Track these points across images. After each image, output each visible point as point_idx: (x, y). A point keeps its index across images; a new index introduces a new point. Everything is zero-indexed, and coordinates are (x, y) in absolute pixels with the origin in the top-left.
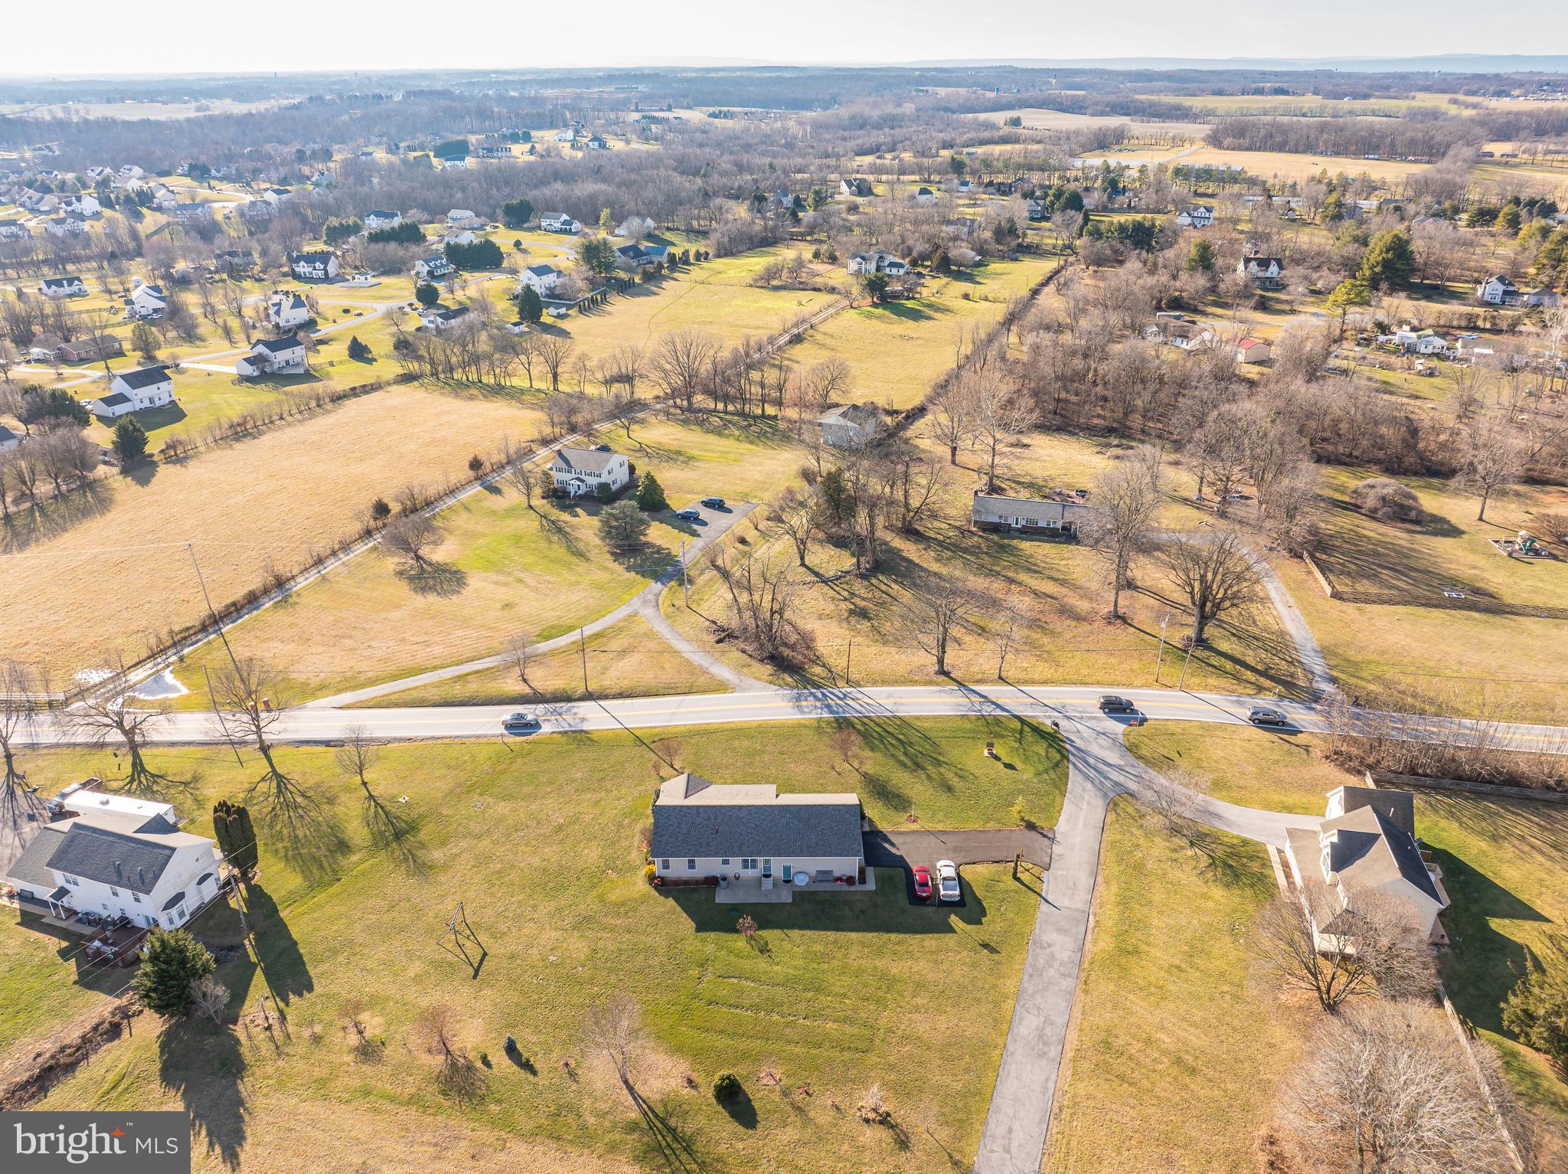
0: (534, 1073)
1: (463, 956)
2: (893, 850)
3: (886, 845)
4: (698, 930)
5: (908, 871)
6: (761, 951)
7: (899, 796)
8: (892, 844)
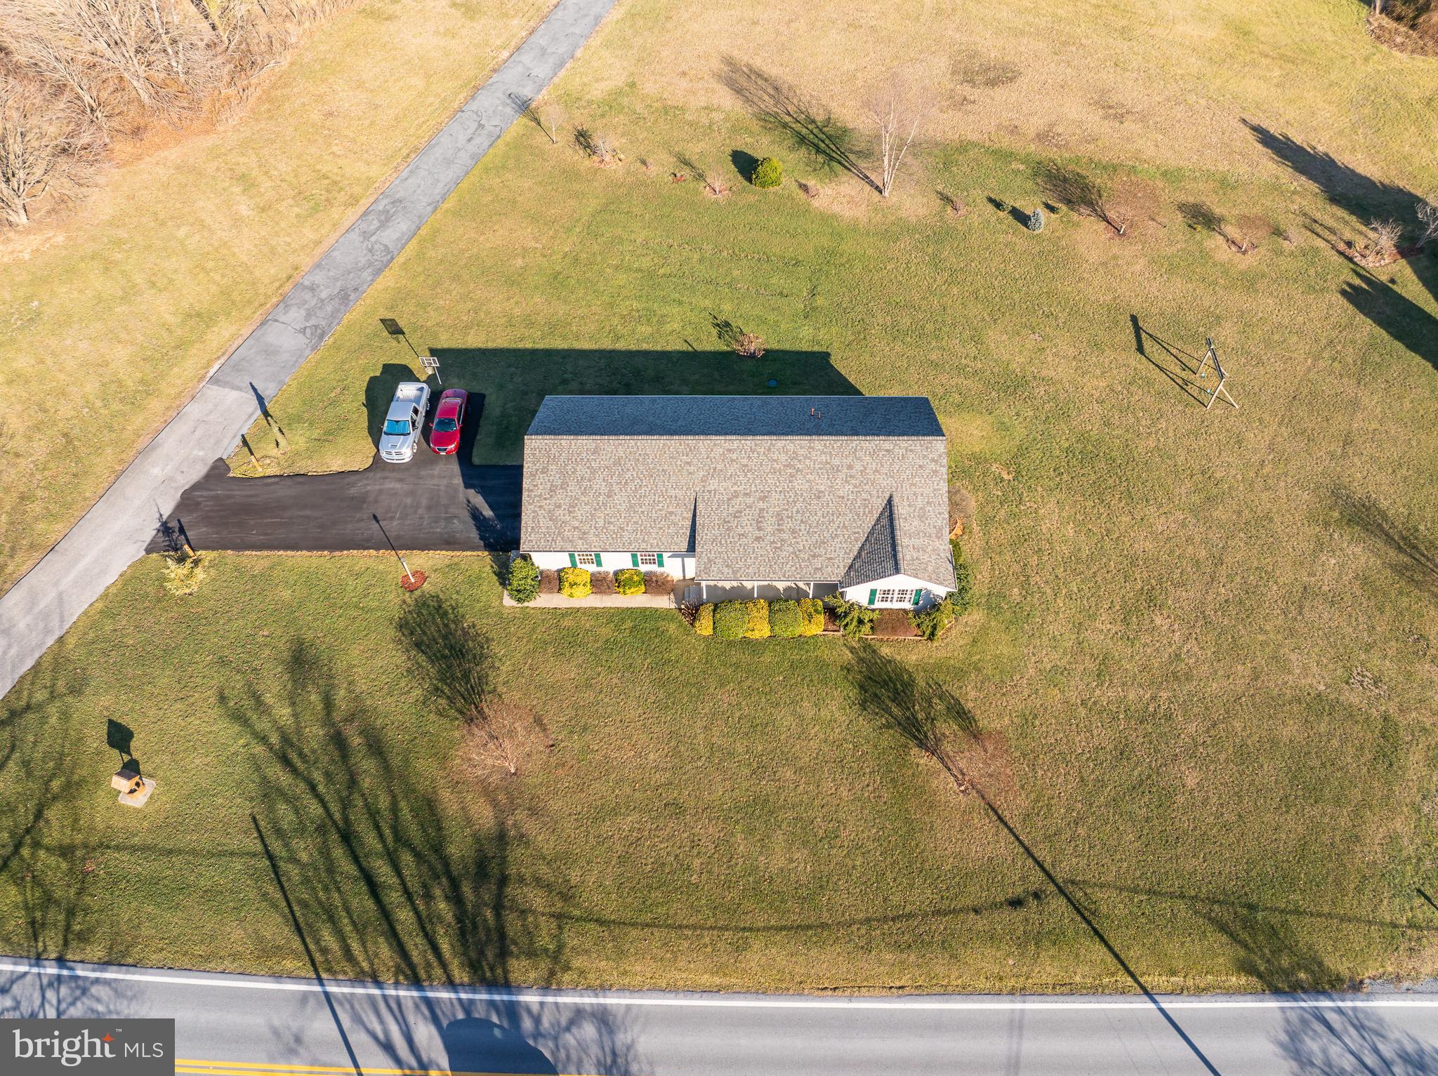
0: (991, 200)
1: (1174, 351)
2: (479, 500)
3: (488, 513)
4: (828, 355)
5: (464, 456)
6: (727, 324)
7: (418, 645)
8: (476, 515)
